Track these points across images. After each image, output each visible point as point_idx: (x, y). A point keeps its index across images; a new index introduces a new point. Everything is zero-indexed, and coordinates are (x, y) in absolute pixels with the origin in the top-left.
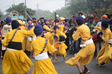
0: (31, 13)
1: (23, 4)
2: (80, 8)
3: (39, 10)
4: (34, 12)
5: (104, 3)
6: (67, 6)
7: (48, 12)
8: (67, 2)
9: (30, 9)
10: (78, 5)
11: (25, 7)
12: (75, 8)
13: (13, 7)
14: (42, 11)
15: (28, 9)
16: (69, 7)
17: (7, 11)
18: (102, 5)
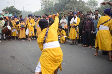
0: (18, 12)
1: (13, 6)
2: (50, 10)
3: (24, 11)
4: (21, 12)
6: (43, 9)
9: (18, 10)
11: (15, 8)
13: (6, 8)
14: (26, 11)
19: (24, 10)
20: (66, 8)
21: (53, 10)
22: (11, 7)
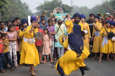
15: (64, 5)
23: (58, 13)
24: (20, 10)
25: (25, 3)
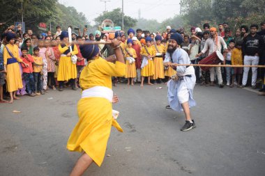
0: (130, 23)
1: (118, 10)
2: (202, 17)
3: (140, 19)
4: (134, 21)
5: (240, 9)
6: (183, 14)
7: (154, 22)
8: (183, 8)
9: (129, 18)
10: (200, 12)
11: (122, 14)
12: (194, 17)
13: (105, 14)
14: (146, 20)
15: (126, 17)
16: (186, 15)
17: (97, 20)
18: (236, 13)
19: (139, 17)
20: (244, 8)
21: (209, 16)
22: (115, 10)
23: (107, 26)
24: (75, 21)
25: (81, 13)
